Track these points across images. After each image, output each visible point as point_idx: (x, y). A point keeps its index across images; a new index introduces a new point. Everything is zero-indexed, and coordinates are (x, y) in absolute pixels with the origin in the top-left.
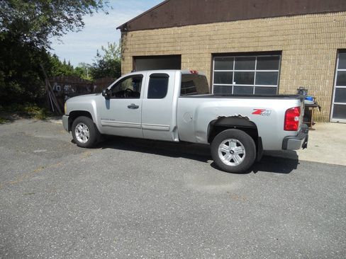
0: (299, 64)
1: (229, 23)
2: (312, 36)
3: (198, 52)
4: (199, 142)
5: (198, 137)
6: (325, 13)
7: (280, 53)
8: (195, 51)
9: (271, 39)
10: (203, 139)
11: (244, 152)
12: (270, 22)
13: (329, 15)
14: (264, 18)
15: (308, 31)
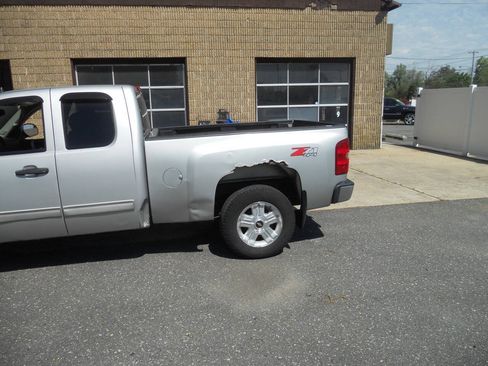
0: (211, 77)
1: (96, 8)
2: (223, 39)
3: (43, 54)
4: (196, 219)
5: (193, 211)
6: (236, 8)
7: (183, 60)
8: (38, 54)
9: (167, 38)
10: (205, 213)
11: (281, 220)
12: (164, 13)
13: (240, 11)
14: (153, 6)
15: (217, 31)
